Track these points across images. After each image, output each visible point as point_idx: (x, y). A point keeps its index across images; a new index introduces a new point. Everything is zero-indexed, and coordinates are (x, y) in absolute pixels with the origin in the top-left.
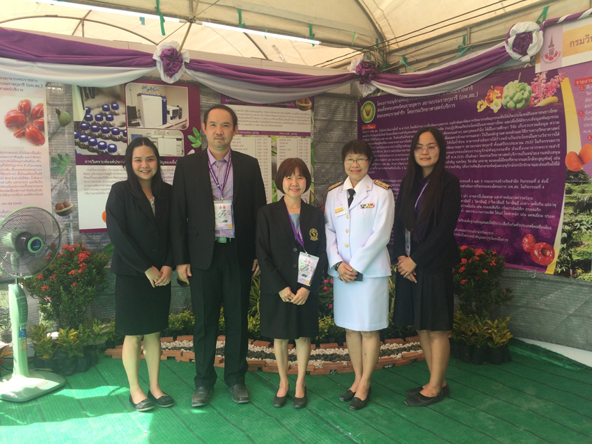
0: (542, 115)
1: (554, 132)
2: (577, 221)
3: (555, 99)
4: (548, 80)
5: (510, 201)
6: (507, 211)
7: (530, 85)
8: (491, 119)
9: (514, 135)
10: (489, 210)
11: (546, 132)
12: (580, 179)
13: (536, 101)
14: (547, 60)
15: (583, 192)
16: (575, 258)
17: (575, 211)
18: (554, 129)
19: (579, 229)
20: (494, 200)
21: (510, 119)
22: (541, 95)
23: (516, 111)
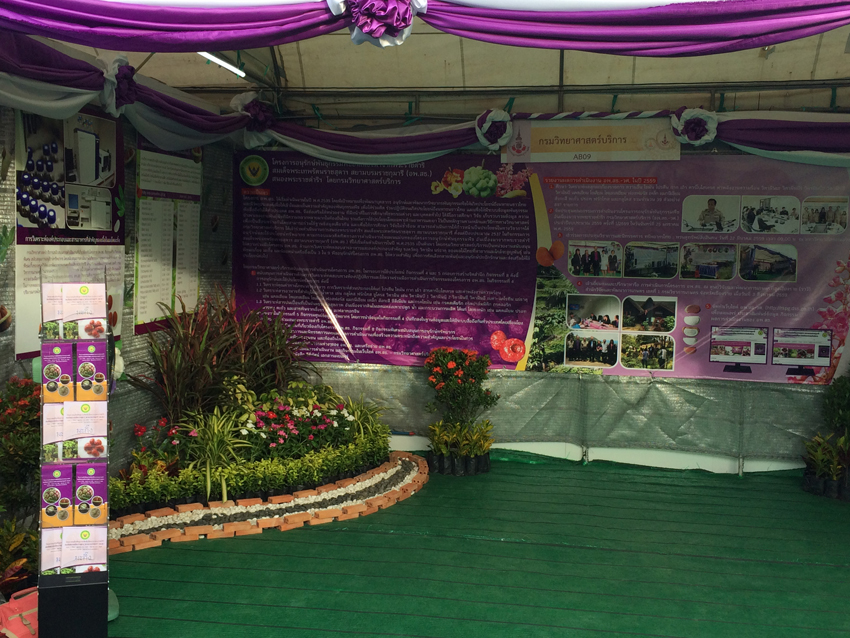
0: (509, 208)
1: (523, 226)
2: (549, 315)
3: (524, 192)
4: (515, 172)
5: (475, 295)
6: (472, 307)
7: (495, 174)
8: (449, 204)
9: (479, 225)
10: (449, 306)
11: (515, 226)
12: (552, 274)
13: (502, 192)
14: (514, 152)
15: (555, 287)
16: (548, 351)
17: (547, 305)
18: (523, 223)
19: (551, 323)
20: (456, 294)
21: (475, 207)
22: (508, 187)
23: (480, 199)
